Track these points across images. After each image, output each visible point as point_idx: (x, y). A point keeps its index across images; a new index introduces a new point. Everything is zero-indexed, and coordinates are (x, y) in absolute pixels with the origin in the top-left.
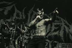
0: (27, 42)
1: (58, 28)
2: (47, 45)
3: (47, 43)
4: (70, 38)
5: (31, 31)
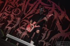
0: (5, 18)
2: (25, 25)
4: (57, 25)
5: (14, 10)
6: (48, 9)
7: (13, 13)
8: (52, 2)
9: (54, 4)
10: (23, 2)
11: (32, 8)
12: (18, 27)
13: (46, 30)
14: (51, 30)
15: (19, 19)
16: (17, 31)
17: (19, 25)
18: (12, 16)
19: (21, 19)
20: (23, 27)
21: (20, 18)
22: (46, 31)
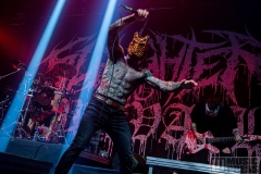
1: (215, 64)
2: (177, 118)
3: (179, 114)
6: (223, 54)
7: (136, 97)
8: (224, 32)
9: (232, 35)
10: (151, 62)
11: (181, 68)
12: (161, 129)
13: (240, 112)
14: (252, 108)
15: (157, 108)
16: (164, 141)
17: (161, 122)
18: (137, 105)
19: (162, 105)
20: (174, 124)
21: (158, 104)
22: (241, 116)
